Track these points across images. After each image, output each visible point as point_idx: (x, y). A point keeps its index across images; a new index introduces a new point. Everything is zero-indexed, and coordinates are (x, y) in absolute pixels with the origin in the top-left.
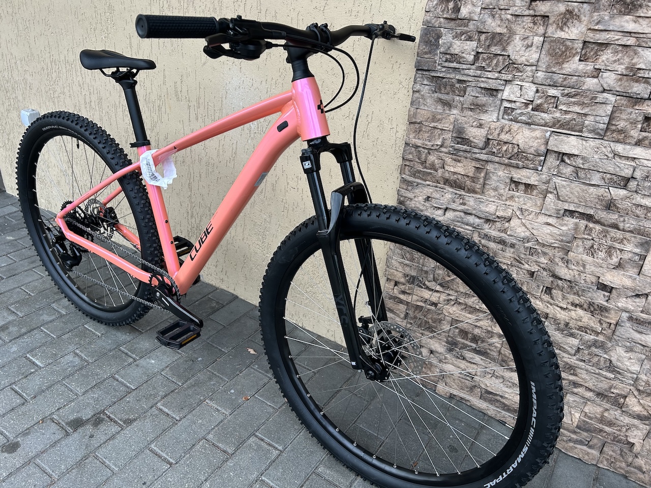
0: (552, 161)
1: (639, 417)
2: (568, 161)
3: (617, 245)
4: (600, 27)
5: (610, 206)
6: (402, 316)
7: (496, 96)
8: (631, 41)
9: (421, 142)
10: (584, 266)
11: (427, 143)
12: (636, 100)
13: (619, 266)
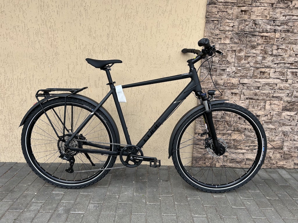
0: (241, 86)
1: (271, 149)
2: (245, 85)
3: (259, 104)
4: (249, 52)
5: (256, 94)
6: (202, 145)
7: (225, 71)
8: (255, 55)
9: (205, 87)
10: (253, 112)
11: (207, 87)
12: (258, 68)
13: (260, 109)
